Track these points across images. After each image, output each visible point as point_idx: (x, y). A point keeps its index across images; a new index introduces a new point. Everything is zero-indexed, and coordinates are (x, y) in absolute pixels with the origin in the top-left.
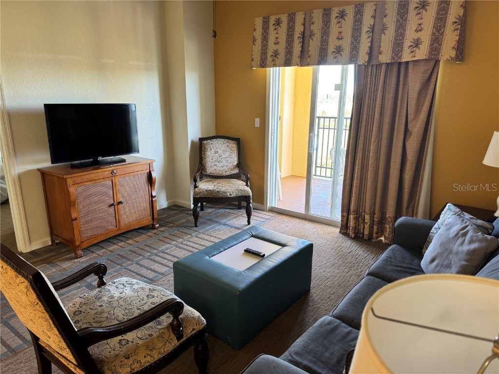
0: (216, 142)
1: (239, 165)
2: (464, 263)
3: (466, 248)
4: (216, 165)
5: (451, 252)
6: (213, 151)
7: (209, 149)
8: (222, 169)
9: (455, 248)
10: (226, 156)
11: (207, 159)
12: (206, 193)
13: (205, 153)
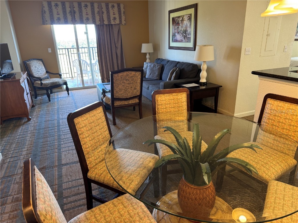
0: (33, 62)
1: (47, 72)
2: (158, 71)
3: (157, 68)
4: (38, 74)
5: (154, 71)
6: (34, 67)
7: (32, 66)
8: (41, 75)
9: (155, 69)
10: (40, 68)
11: (33, 71)
12: (51, 84)
13: (30, 68)
